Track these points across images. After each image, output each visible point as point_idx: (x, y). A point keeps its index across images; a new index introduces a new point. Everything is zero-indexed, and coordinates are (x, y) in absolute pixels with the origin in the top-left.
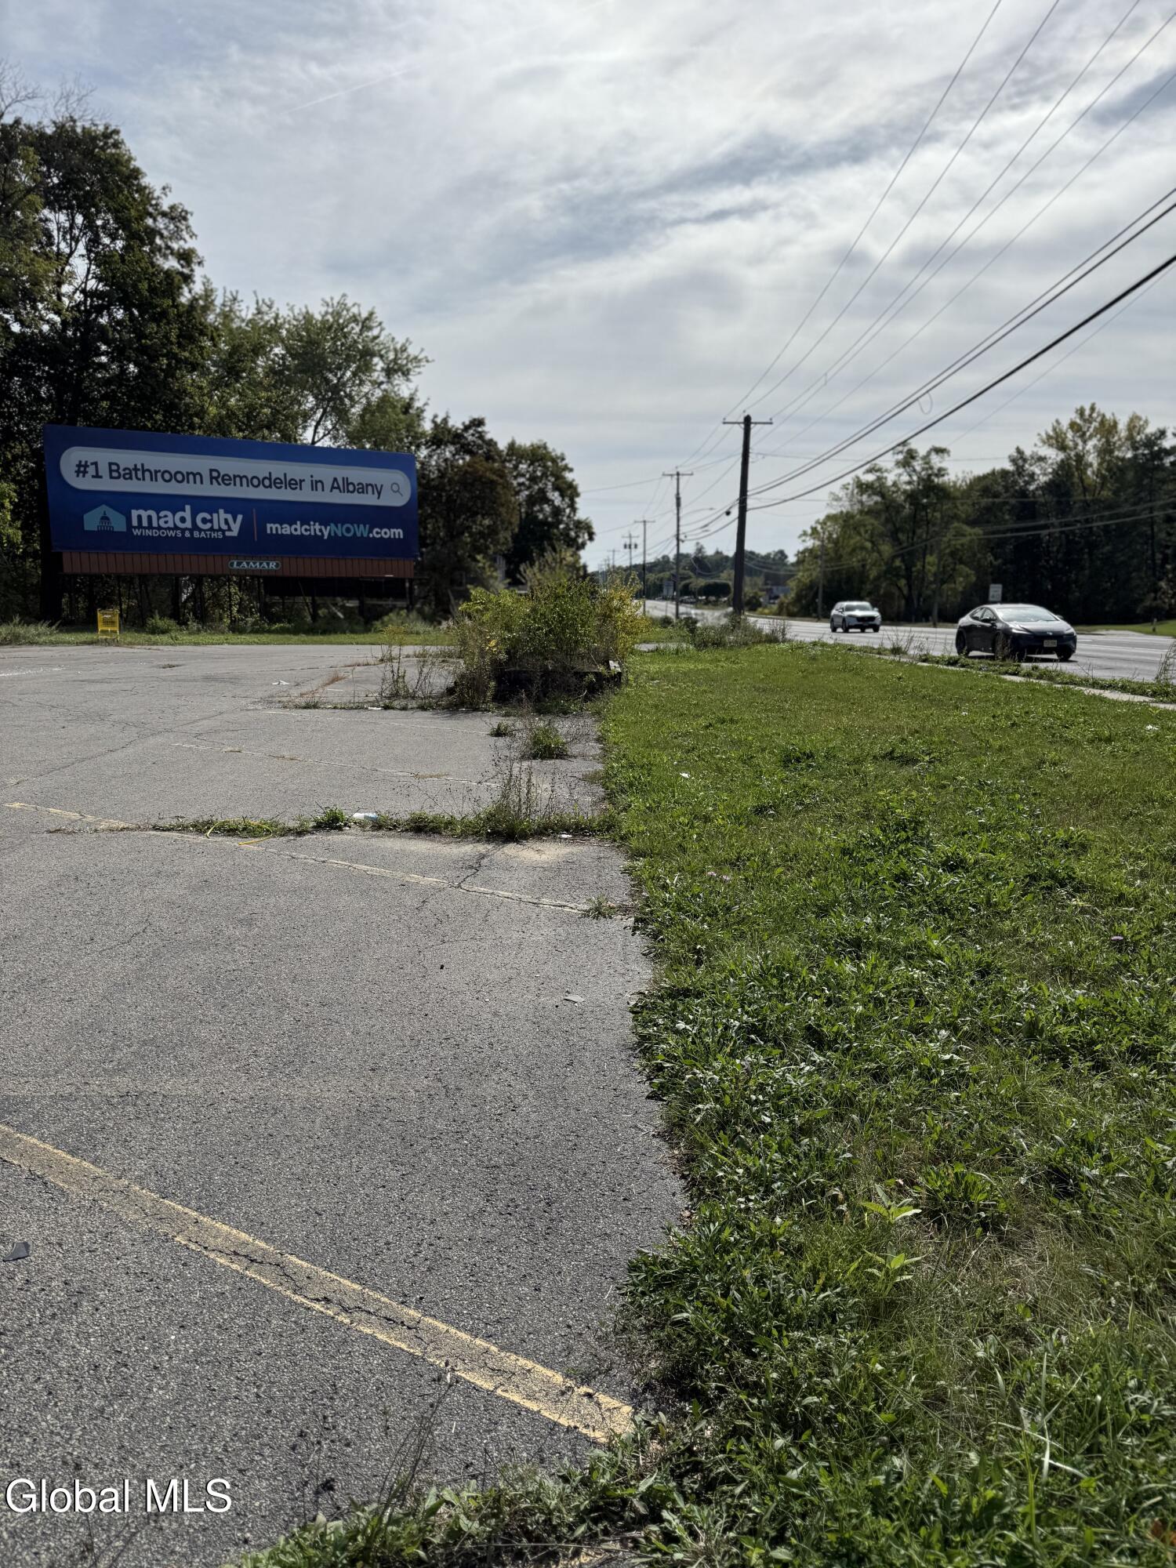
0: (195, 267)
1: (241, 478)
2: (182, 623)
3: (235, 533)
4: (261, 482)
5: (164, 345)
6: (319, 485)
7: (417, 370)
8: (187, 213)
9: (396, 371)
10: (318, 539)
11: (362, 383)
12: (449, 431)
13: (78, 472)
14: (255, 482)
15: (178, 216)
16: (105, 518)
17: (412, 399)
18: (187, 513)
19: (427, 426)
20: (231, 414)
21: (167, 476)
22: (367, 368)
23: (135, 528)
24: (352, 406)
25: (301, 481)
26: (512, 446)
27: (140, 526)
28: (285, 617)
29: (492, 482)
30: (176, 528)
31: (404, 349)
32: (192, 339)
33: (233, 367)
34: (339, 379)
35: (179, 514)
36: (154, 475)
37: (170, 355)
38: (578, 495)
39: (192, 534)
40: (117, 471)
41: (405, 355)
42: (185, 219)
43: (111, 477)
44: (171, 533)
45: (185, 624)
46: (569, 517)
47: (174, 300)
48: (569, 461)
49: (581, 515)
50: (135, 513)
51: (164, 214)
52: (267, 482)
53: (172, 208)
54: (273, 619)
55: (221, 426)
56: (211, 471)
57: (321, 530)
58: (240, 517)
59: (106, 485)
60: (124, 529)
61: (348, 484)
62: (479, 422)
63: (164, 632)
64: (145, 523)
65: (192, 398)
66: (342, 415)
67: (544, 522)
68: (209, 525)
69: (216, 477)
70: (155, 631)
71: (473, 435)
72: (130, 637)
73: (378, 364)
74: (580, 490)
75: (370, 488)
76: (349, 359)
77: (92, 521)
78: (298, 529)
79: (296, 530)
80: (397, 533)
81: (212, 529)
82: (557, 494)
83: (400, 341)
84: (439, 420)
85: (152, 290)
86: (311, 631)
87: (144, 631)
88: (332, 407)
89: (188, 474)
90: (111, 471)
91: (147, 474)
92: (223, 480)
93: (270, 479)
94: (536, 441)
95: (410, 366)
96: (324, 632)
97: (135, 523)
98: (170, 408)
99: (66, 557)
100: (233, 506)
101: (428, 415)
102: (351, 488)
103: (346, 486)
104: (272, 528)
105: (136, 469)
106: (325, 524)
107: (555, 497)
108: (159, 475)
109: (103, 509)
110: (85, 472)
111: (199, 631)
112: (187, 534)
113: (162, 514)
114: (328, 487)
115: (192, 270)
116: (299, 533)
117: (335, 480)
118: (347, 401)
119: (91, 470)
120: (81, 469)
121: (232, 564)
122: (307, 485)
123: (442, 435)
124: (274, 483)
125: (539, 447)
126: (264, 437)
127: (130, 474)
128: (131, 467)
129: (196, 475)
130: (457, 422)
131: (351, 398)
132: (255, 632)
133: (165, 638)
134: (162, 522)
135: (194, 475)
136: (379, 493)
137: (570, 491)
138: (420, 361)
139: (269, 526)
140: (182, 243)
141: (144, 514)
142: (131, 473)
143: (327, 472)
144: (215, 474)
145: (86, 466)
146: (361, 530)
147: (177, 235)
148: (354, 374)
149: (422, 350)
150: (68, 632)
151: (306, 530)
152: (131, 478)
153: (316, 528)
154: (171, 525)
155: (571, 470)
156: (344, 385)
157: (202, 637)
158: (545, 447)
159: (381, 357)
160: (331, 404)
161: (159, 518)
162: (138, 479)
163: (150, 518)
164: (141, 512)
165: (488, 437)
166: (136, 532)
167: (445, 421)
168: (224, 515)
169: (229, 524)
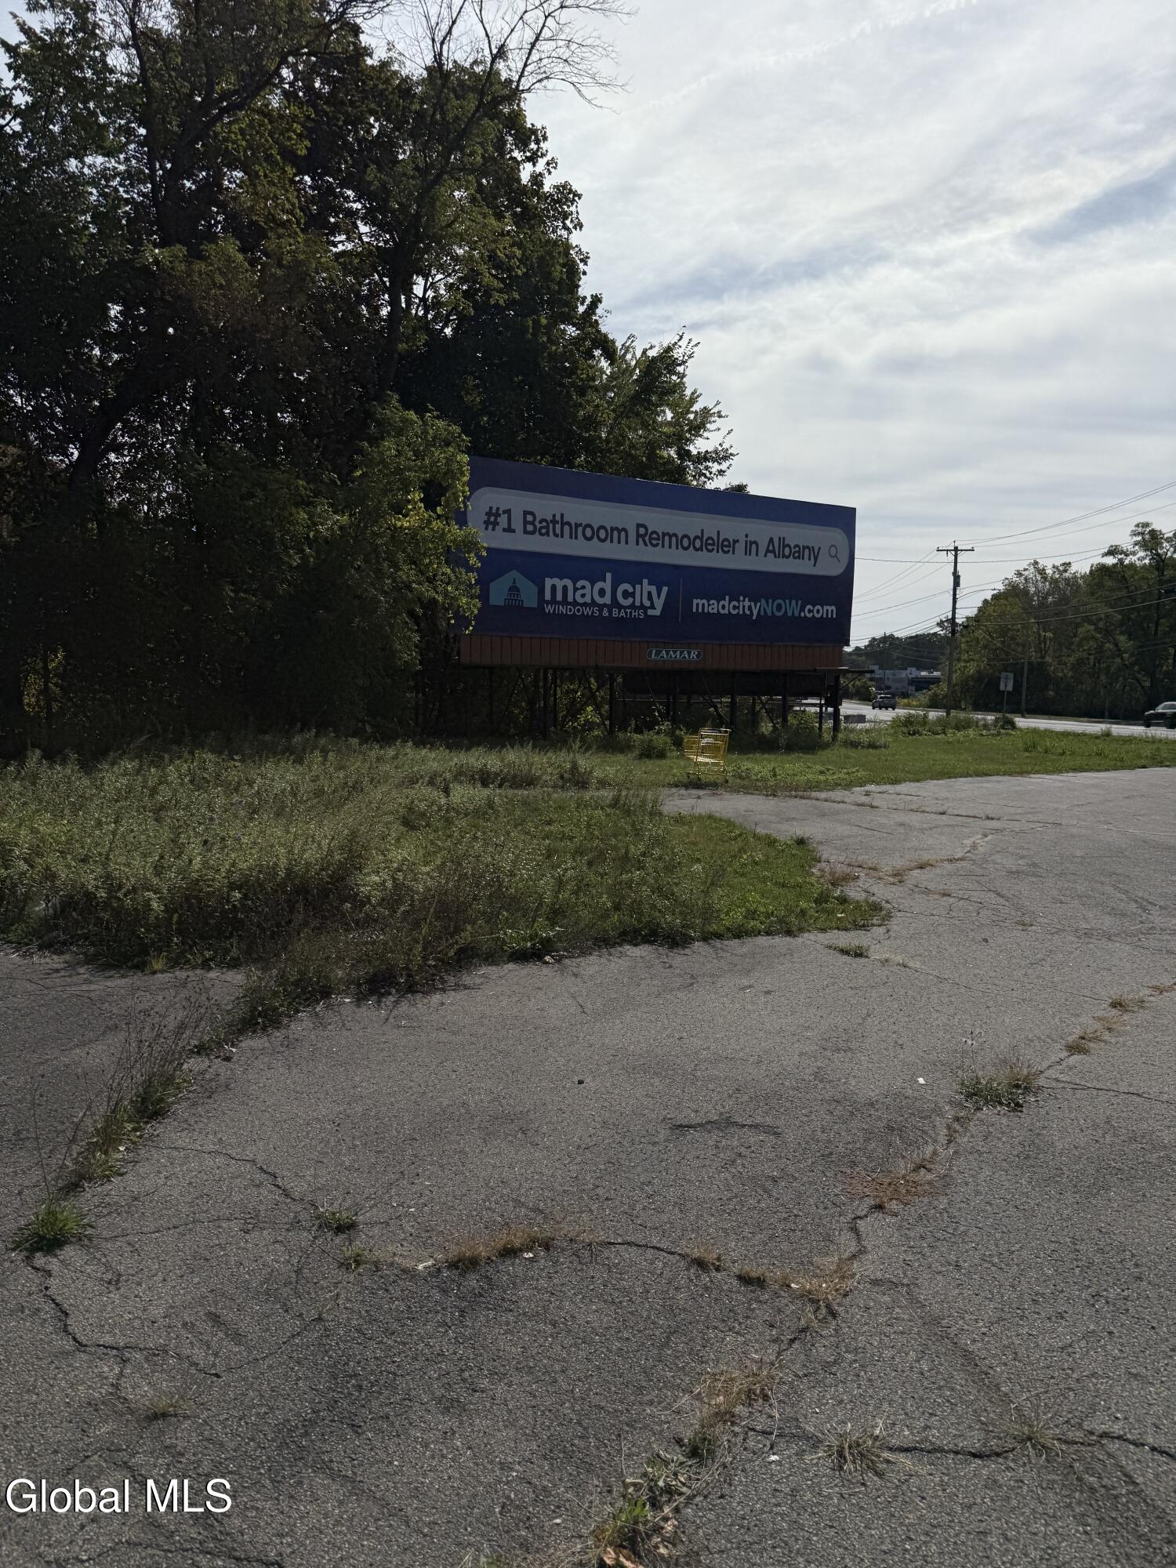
1: (670, 537)
3: (657, 612)
6: (754, 547)
10: (747, 619)
13: (487, 523)
14: (686, 542)
16: (514, 589)
18: (607, 586)
21: (589, 532)
23: (548, 603)
25: (735, 542)
27: (553, 601)
30: (594, 603)
35: (599, 585)
36: (575, 530)
39: (610, 612)
40: (532, 523)
43: (526, 532)
44: (588, 611)
50: (549, 582)
52: (697, 544)
56: (639, 526)
57: (750, 608)
58: (665, 589)
59: (519, 542)
61: (784, 547)
64: (559, 597)
69: (645, 536)
75: (807, 552)
77: (498, 593)
78: (724, 607)
80: (830, 610)
81: (633, 606)
89: (612, 529)
90: (526, 522)
91: (566, 528)
92: (651, 539)
93: (702, 539)
97: (548, 596)
100: (657, 574)
102: (788, 551)
103: (782, 548)
104: (698, 603)
105: (554, 522)
106: (755, 599)
108: (580, 529)
109: (514, 574)
110: (496, 524)
112: (605, 613)
113: (579, 584)
114: (762, 551)
116: (726, 611)
117: (771, 540)
119: (503, 520)
121: (651, 653)
122: (740, 547)
124: (706, 544)
128: (549, 518)
129: (618, 533)
134: (578, 595)
136: (816, 559)
139: (695, 601)
141: (559, 584)
142: (548, 527)
143: (765, 530)
144: (642, 531)
145: (497, 515)
151: (735, 607)
152: (547, 534)
153: (746, 606)
154: (588, 599)
161: (576, 589)
162: (556, 535)
163: (565, 588)
164: (556, 581)
166: (549, 609)
168: (647, 586)
169: (652, 599)
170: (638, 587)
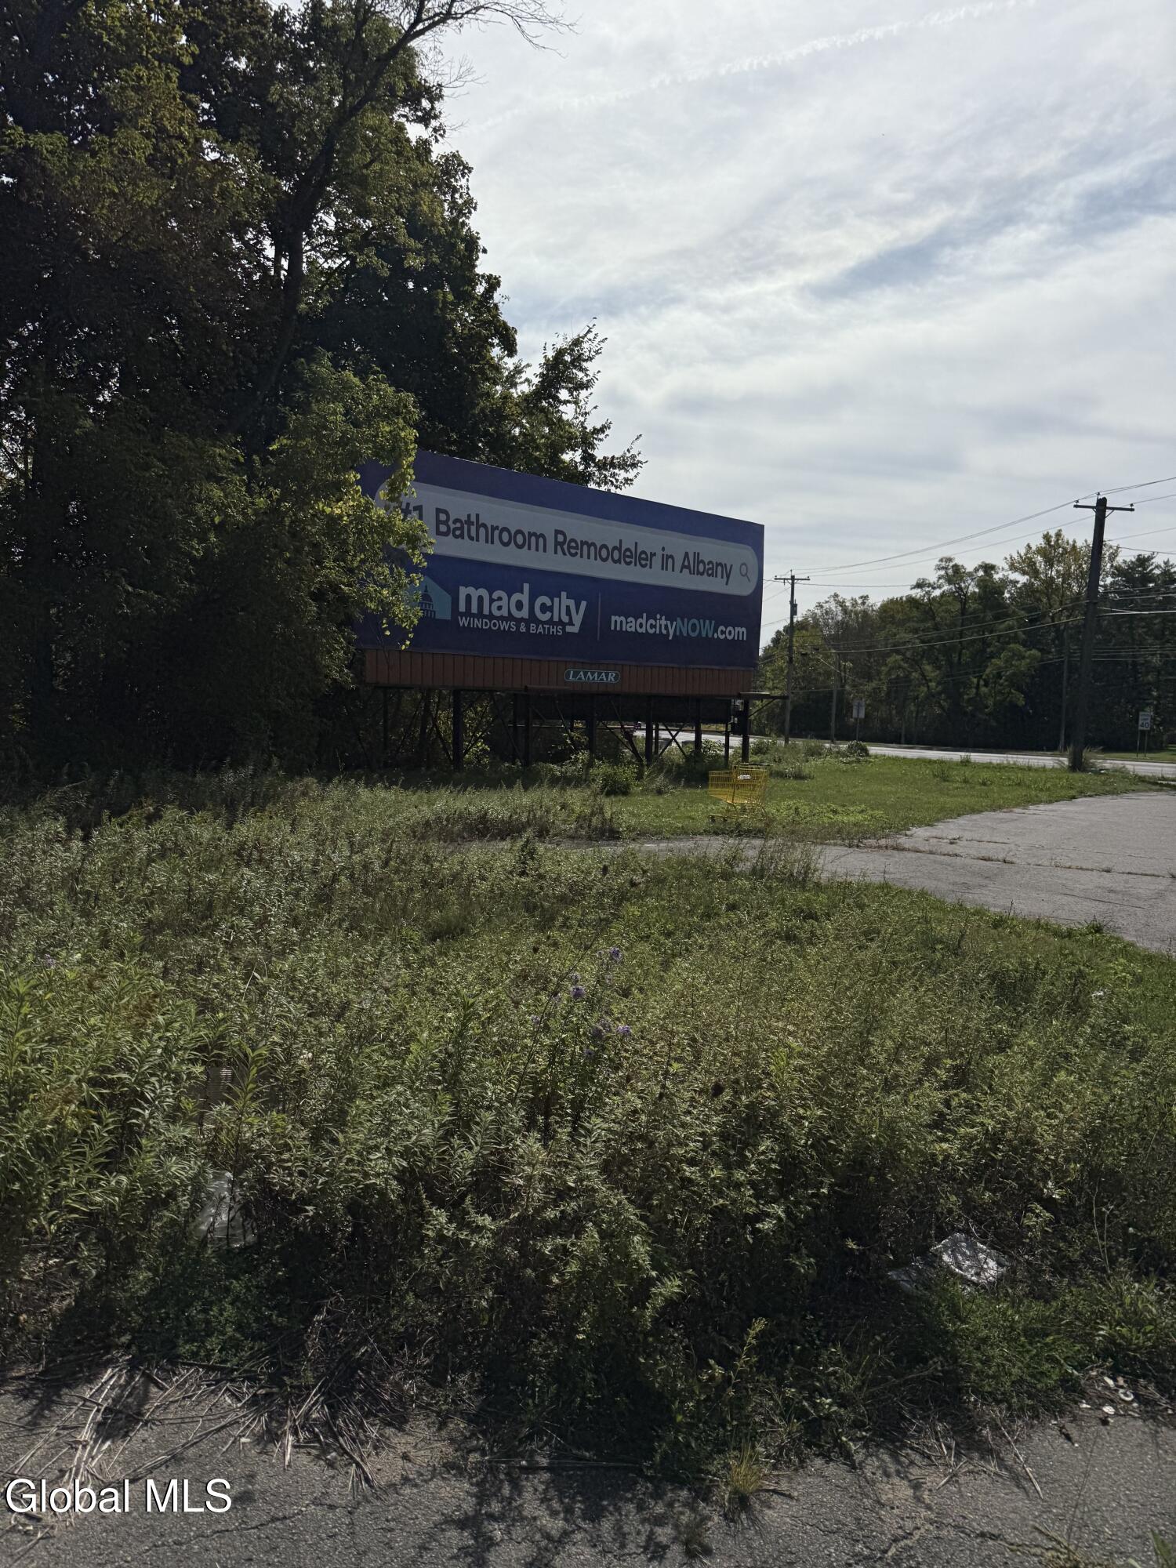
1: (589, 546)
3: (575, 629)
4: (610, 554)
6: (670, 561)
10: (664, 639)
14: (604, 553)
16: (426, 598)
18: (525, 598)
21: (506, 537)
23: (462, 615)
25: (652, 555)
27: (468, 612)
30: (510, 617)
35: (516, 597)
36: (490, 534)
39: (528, 628)
40: (446, 523)
43: (439, 533)
44: (504, 626)
50: (463, 591)
52: (616, 555)
56: (557, 532)
57: (666, 627)
58: (584, 604)
60: (449, 616)
61: (699, 563)
64: (474, 609)
68: (548, 615)
75: (720, 568)
78: (643, 625)
80: (742, 633)
81: (551, 622)
89: (531, 535)
90: (438, 522)
91: (482, 531)
92: (569, 547)
93: (620, 550)
97: (462, 608)
99: (370, 657)
100: (577, 585)
102: (701, 568)
103: (696, 564)
104: (616, 621)
105: (469, 522)
106: (671, 618)
108: (497, 533)
112: (523, 629)
113: (495, 595)
114: (679, 565)
116: (643, 630)
117: (687, 554)
121: (568, 674)
122: (657, 561)
124: (624, 555)
128: (464, 518)
129: (536, 539)
134: (495, 604)
135: (538, 537)
136: (728, 577)
139: (613, 618)
141: (474, 594)
142: (462, 528)
143: (679, 544)
144: (560, 538)
146: (706, 628)
151: (652, 626)
152: (462, 536)
153: (662, 625)
154: (505, 612)
161: (492, 601)
162: (471, 538)
163: (480, 599)
164: (471, 590)
166: (463, 622)
168: (566, 601)
169: (570, 613)
170: (556, 600)
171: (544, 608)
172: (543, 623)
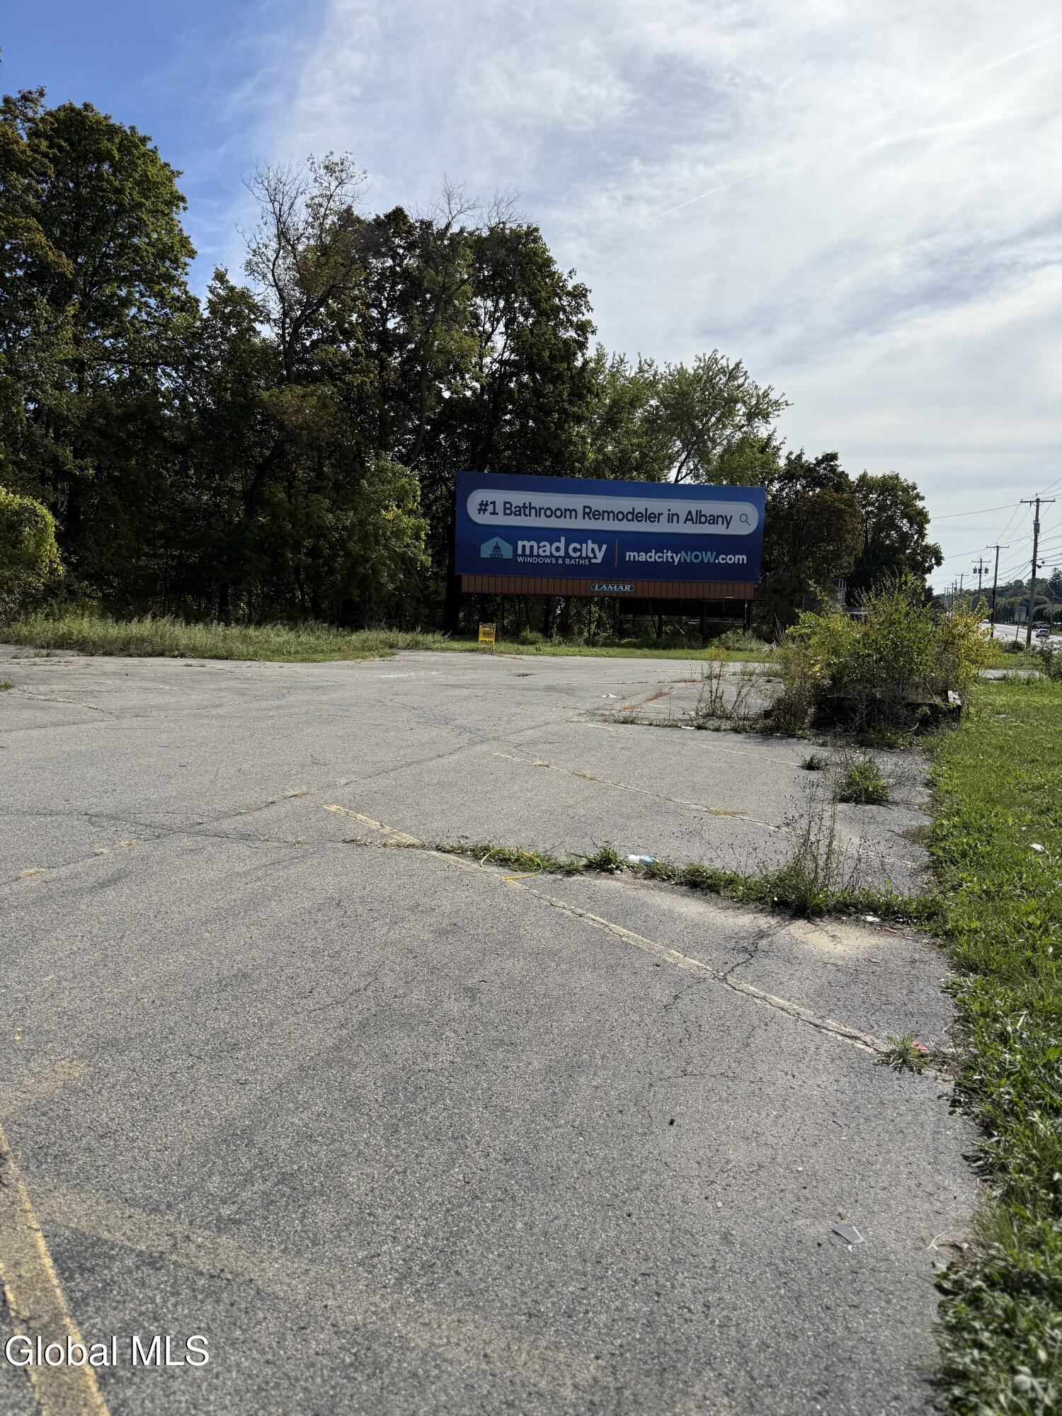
0: (589, 335)
1: (609, 513)
2: (547, 634)
3: (599, 561)
4: (626, 516)
5: (557, 403)
6: (675, 517)
7: (776, 413)
8: (586, 290)
9: (757, 415)
10: (668, 564)
11: (724, 427)
12: (802, 467)
13: (480, 510)
14: (620, 516)
15: (580, 294)
16: (497, 548)
17: (769, 438)
18: (562, 545)
19: (782, 462)
20: (607, 459)
21: (549, 513)
22: (731, 413)
23: (520, 555)
24: (714, 448)
25: (659, 515)
26: (863, 478)
27: (524, 554)
28: (634, 633)
29: (841, 510)
30: (552, 556)
31: (766, 395)
32: (582, 397)
33: (612, 420)
34: (704, 425)
35: (556, 544)
36: (538, 512)
37: (563, 411)
38: (928, 521)
39: (564, 561)
40: (510, 509)
41: (767, 400)
42: (585, 296)
43: (505, 514)
44: (548, 561)
45: (551, 637)
46: (916, 542)
47: (569, 364)
48: (921, 490)
49: (929, 540)
50: (520, 544)
51: (568, 294)
52: (630, 517)
53: (575, 287)
54: (622, 633)
55: (597, 471)
56: (585, 507)
57: (672, 557)
58: (604, 547)
59: (501, 520)
60: (511, 557)
61: (701, 516)
62: (833, 457)
63: (532, 643)
64: (528, 552)
65: (575, 446)
66: (704, 456)
67: (891, 547)
68: (578, 553)
69: (589, 513)
70: (524, 642)
71: (825, 469)
72: (503, 646)
73: (741, 409)
74: (930, 516)
75: (720, 519)
76: (715, 407)
77: (486, 550)
78: (653, 556)
79: (650, 557)
80: (742, 558)
81: (580, 557)
82: (905, 521)
83: (763, 387)
84: (793, 457)
85: (552, 357)
86: (655, 646)
87: (516, 642)
88: (696, 450)
89: (566, 510)
90: (505, 508)
91: (533, 511)
92: (594, 515)
93: (633, 514)
94: (888, 473)
95: (770, 410)
96: (665, 647)
97: (520, 552)
98: (558, 457)
99: (464, 579)
100: (598, 537)
101: (783, 453)
102: (703, 519)
103: (698, 518)
104: (630, 555)
105: (524, 507)
107: (905, 525)
108: (542, 511)
109: (497, 539)
110: (485, 510)
111: (560, 643)
112: (560, 561)
113: (541, 545)
114: (682, 519)
115: (586, 338)
116: (653, 560)
117: (690, 512)
118: (709, 444)
119: (490, 508)
120: (483, 507)
121: (594, 587)
122: (664, 519)
123: (797, 469)
124: (635, 516)
125: (891, 478)
126: (633, 478)
127: (520, 511)
128: (521, 505)
129: (570, 512)
130: (810, 458)
131: (713, 440)
132: (605, 645)
133: (531, 648)
134: (541, 550)
135: (571, 511)
136: (728, 524)
137: (920, 519)
138: (780, 405)
139: (628, 554)
140: (580, 316)
141: (528, 544)
142: (522, 510)
143: (682, 507)
144: (587, 510)
145: (487, 505)
146: (708, 557)
147: (577, 310)
148: (718, 420)
149: (783, 395)
150: (458, 640)
151: (659, 557)
152: (520, 515)
153: (669, 556)
154: (548, 553)
155: (922, 499)
156: (708, 430)
157: (564, 648)
158: (897, 477)
159: (744, 403)
160: (695, 447)
161: (539, 547)
162: (526, 515)
163: (532, 547)
164: (525, 543)
165: (840, 469)
166: (520, 559)
167: (799, 457)
168: (591, 545)
171: (575, 550)
172: (575, 558)
